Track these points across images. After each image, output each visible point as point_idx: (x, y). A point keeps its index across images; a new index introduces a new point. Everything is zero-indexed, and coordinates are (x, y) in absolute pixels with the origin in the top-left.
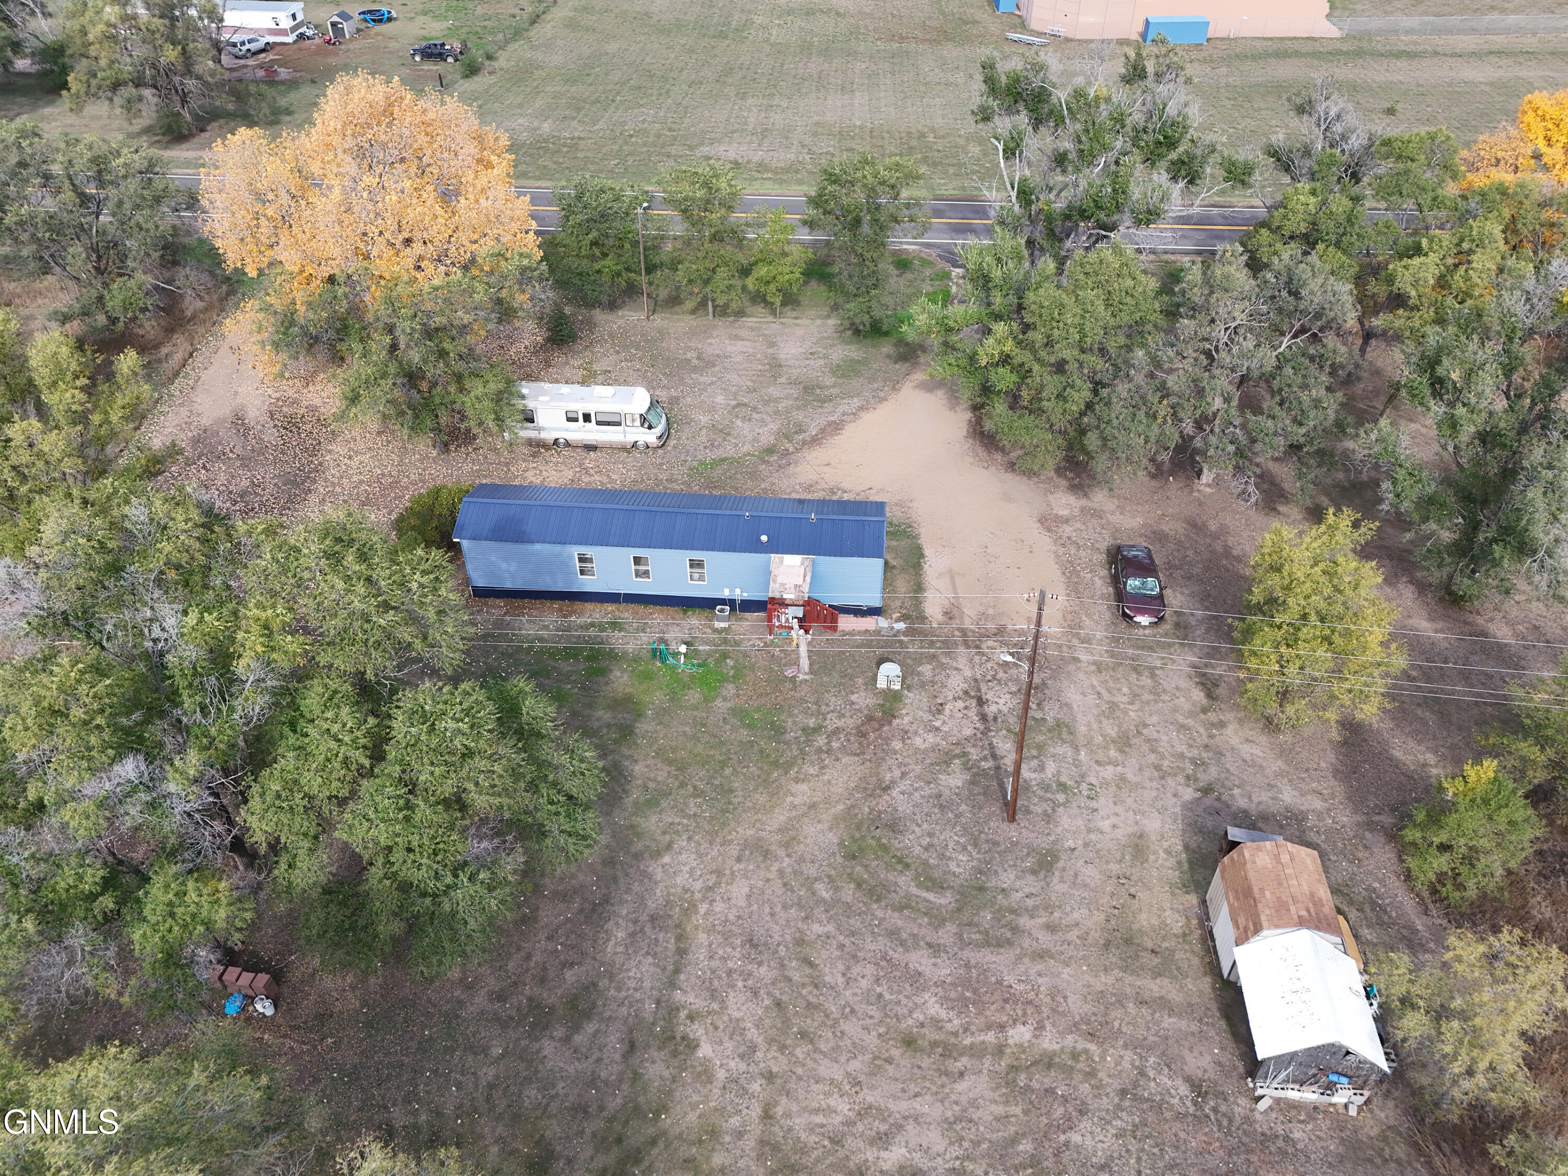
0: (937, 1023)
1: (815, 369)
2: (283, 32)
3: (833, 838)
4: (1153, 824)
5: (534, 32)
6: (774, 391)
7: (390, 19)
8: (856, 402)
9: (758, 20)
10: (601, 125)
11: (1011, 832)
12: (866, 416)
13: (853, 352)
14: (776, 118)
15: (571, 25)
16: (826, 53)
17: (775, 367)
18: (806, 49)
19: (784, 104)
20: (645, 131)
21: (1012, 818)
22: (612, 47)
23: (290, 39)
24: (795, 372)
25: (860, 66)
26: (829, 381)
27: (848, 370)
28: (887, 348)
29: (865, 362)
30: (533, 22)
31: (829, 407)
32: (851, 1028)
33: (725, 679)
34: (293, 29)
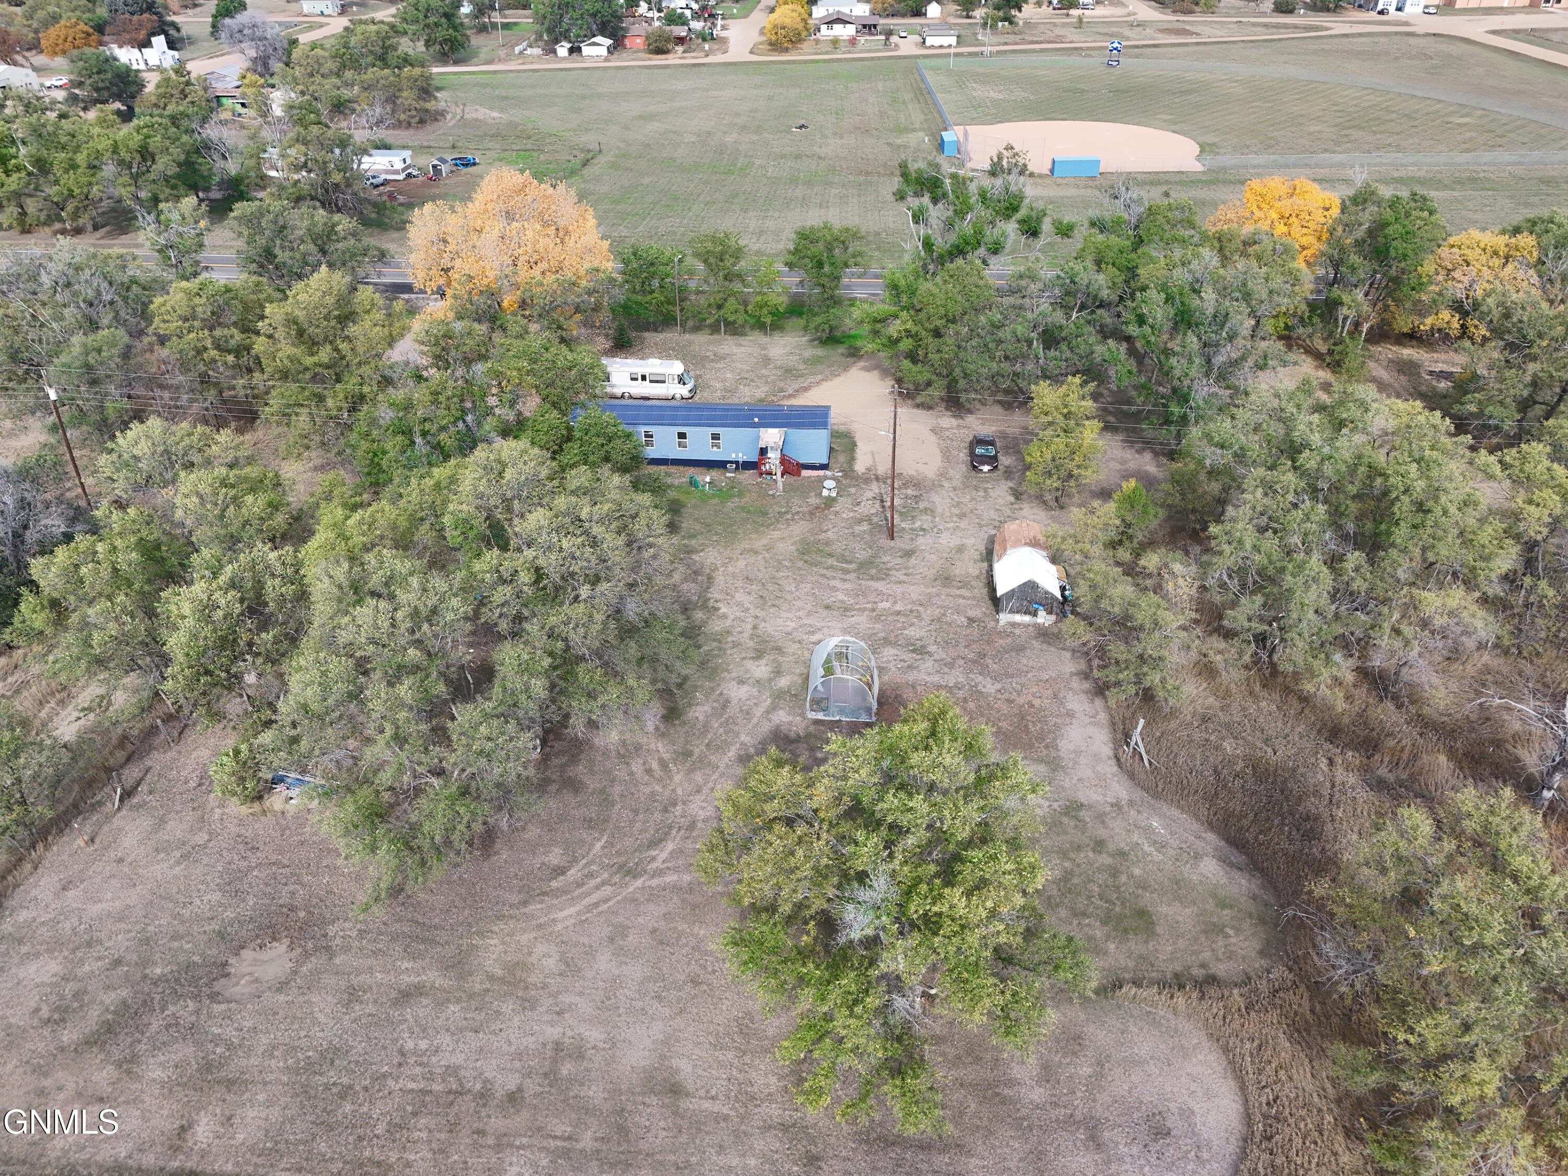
0: (842, 602)
1: (793, 361)
2: (396, 172)
3: (793, 548)
4: (970, 542)
5: (586, 171)
6: (764, 372)
7: (474, 164)
8: (819, 377)
9: (758, 162)
10: (641, 228)
11: (892, 543)
12: (825, 384)
13: (820, 352)
14: (770, 224)
15: (614, 166)
16: (809, 183)
17: (767, 361)
18: (794, 181)
19: (777, 215)
20: (674, 233)
21: (892, 538)
22: (646, 180)
23: (401, 177)
24: (779, 363)
25: (834, 191)
26: (802, 367)
27: (813, 362)
28: (841, 350)
29: (827, 357)
30: (584, 165)
31: (801, 380)
32: (798, 603)
33: (733, 496)
34: (404, 170)
